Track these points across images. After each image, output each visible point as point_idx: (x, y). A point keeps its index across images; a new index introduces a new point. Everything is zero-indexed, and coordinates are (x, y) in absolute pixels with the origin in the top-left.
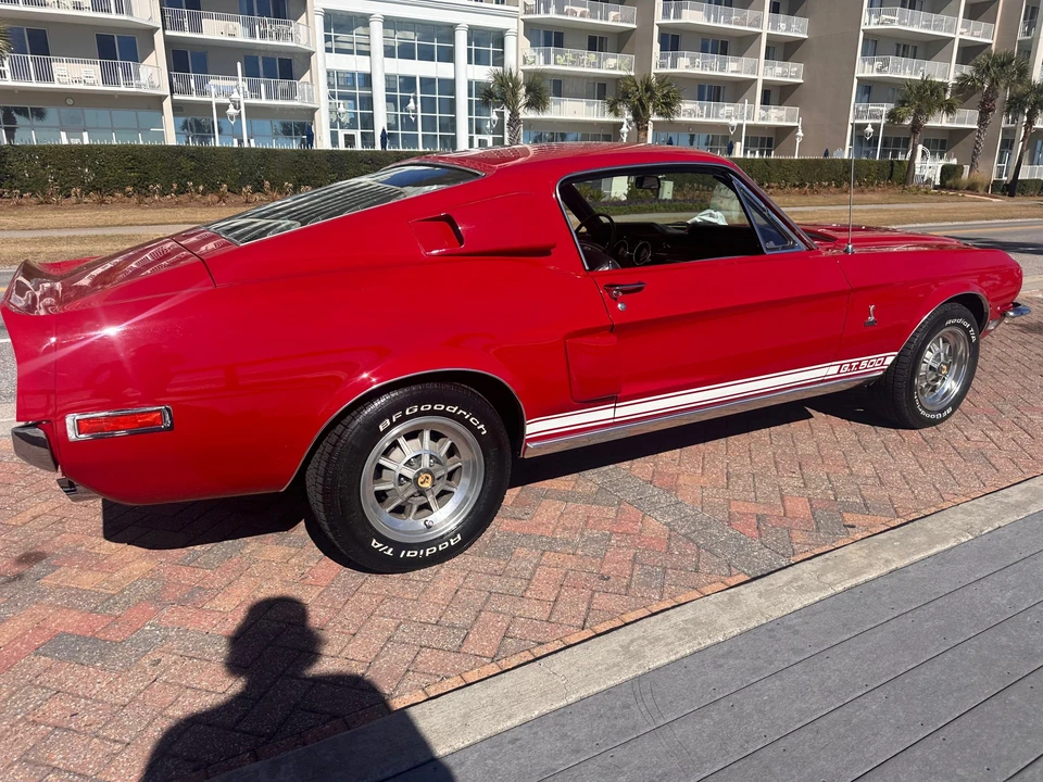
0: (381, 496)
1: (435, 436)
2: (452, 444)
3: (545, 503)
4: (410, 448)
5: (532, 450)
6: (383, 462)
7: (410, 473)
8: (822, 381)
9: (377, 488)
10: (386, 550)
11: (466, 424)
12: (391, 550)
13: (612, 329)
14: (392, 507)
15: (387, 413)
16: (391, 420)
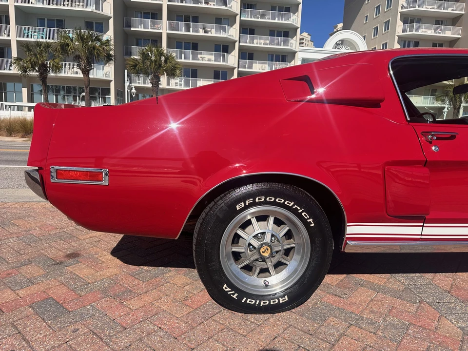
0: (237, 256)
1: (278, 222)
2: (289, 231)
3: (361, 290)
4: (257, 227)
5: (351, 247)
6: (240, 232)
7: (256, 243)
9: (235, 249)
10: (233, 294)
11: (299, 216)
12: (236, 295)
13: (426, 163)
14: (242, 265)
15: (243, 198)
16: (245, 204)
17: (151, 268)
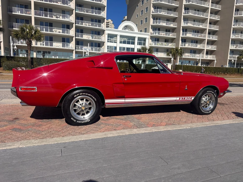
0: (75, 110)
1: (87, 100)
2: (90, 102)
4: (81, 102)
5: (107, 106)
6: (76, 104)
7: (80, 106)
8: (175, 101)
12: (75, 120)
14: (77, 113)
15: (76, 94)
16: (77, 95)
17: (46, 120)
